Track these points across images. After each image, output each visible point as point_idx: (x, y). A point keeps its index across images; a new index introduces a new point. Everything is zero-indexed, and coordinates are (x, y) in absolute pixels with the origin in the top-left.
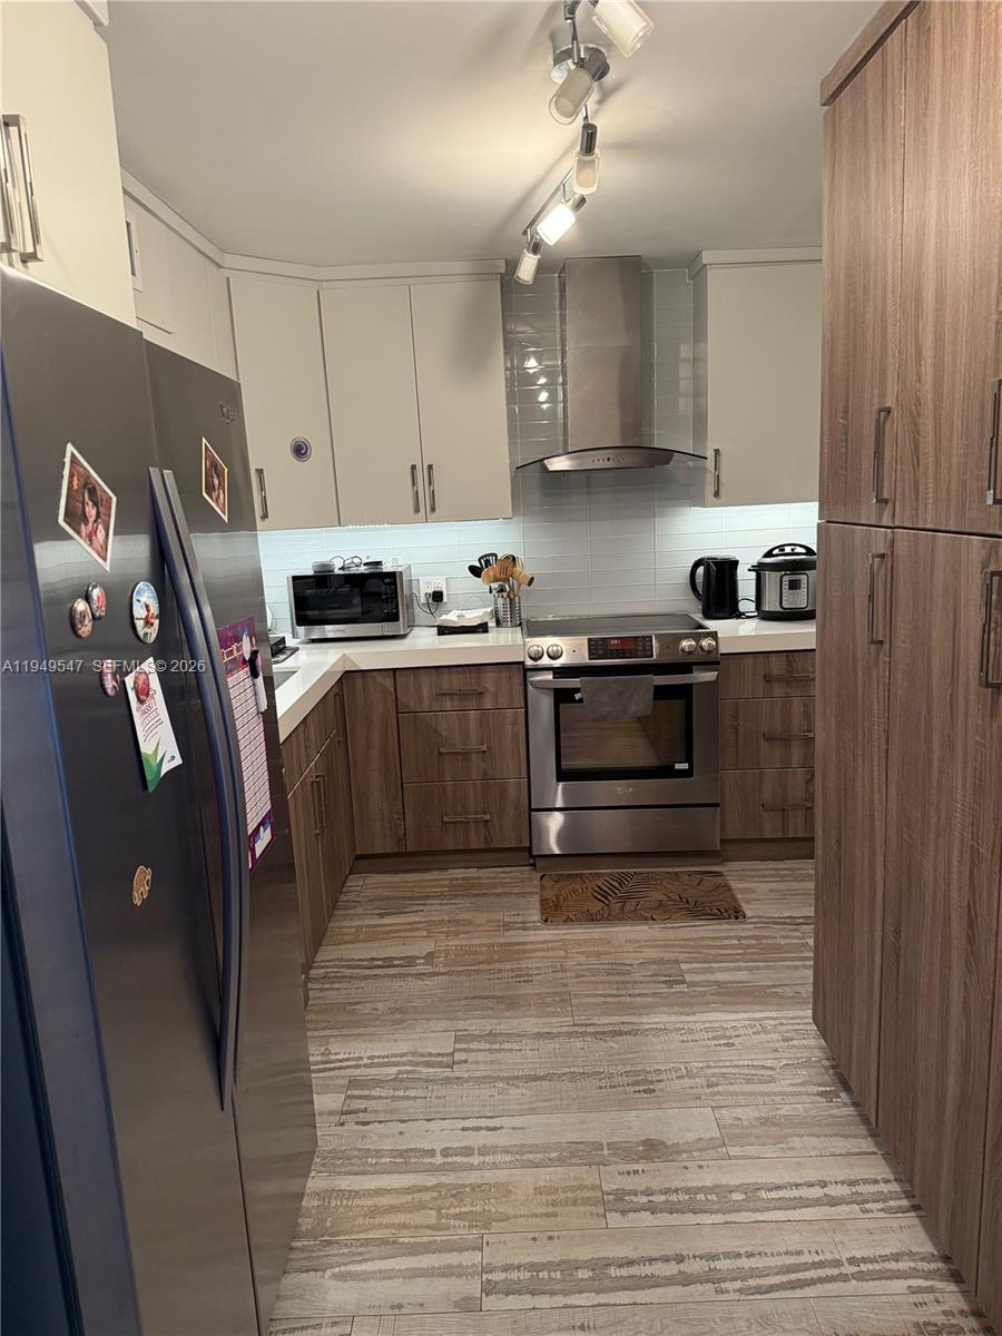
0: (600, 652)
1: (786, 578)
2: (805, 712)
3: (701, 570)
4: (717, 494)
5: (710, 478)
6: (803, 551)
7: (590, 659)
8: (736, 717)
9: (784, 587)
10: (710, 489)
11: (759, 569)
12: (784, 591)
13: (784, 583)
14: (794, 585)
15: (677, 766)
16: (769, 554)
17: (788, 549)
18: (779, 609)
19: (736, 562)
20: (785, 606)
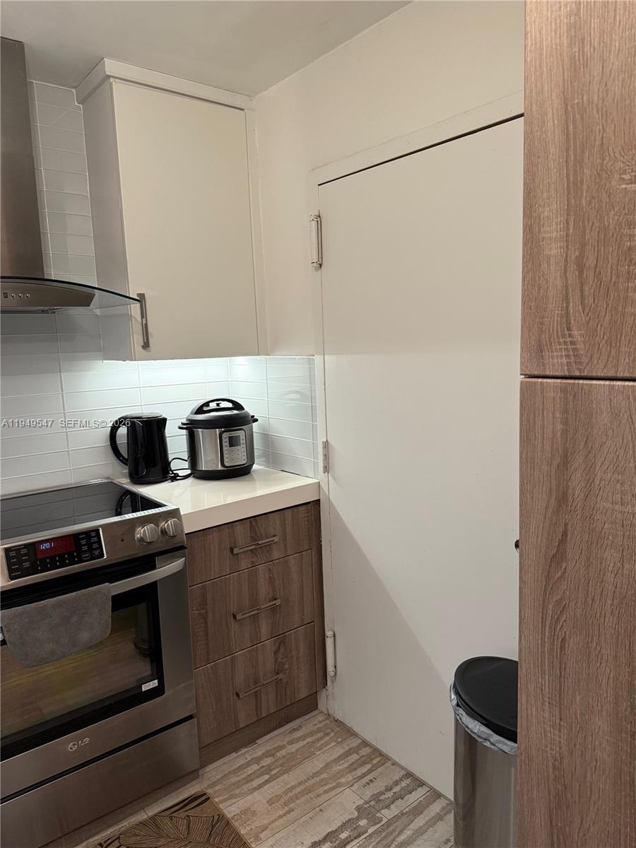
0: (27, 565)
1: (225, 436)
2: (270, 577)
3: (123, 431)
4: (146, 345)
5: (137, 327)
6: (230, 405)
7: (12, 578)
8: (203, 604)
9: (224, 444)
10: (138, 339)
11: (191, 427)
12: (225, 449)
13: (224, 440)
14: (233, 442)
15: (145, 688)
16: (200, 410)
17: (213, 405)
18: (220, 468)
19: (164, 420)
20: (227, 464)
